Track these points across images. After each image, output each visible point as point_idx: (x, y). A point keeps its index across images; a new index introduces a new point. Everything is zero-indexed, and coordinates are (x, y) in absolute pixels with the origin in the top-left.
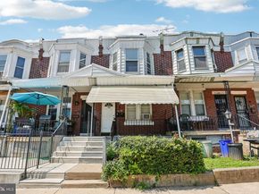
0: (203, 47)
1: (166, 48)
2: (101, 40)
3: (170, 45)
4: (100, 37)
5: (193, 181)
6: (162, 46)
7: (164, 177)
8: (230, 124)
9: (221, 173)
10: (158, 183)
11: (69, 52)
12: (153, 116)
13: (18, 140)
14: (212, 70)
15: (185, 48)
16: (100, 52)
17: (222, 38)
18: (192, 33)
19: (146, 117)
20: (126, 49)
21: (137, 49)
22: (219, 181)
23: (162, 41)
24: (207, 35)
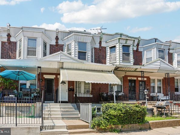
0: (129, 46)
1: (103, 45)
2: (58, 32)
3: (106, 42)
4: (57, 29)
5: (140, 127)
6: (100, 43)
7: (126, 126)
8: (146, 97)
9: (153, 123)
10: (123, 129)
11: (35, 40)
12: (92, 91)
13: (9, 105)
14: (132, 63)
15: (117, 46)
16: (57, 42)
17: (139, 41)
18: (121, 35)
19: (88, 92)
20: (79, 42)
21: (86, 43)
22: (151, 127)
23: (101, 39)
24: (133, 38)
